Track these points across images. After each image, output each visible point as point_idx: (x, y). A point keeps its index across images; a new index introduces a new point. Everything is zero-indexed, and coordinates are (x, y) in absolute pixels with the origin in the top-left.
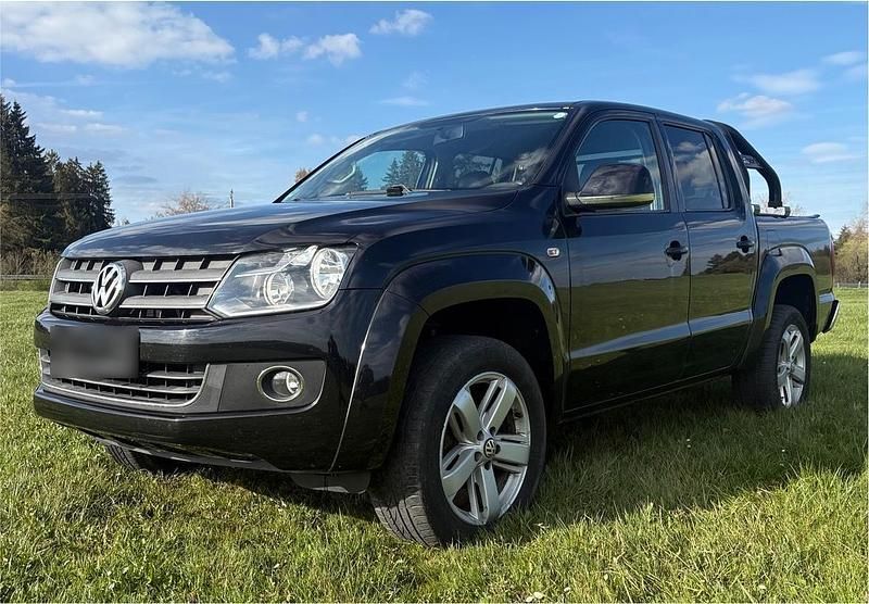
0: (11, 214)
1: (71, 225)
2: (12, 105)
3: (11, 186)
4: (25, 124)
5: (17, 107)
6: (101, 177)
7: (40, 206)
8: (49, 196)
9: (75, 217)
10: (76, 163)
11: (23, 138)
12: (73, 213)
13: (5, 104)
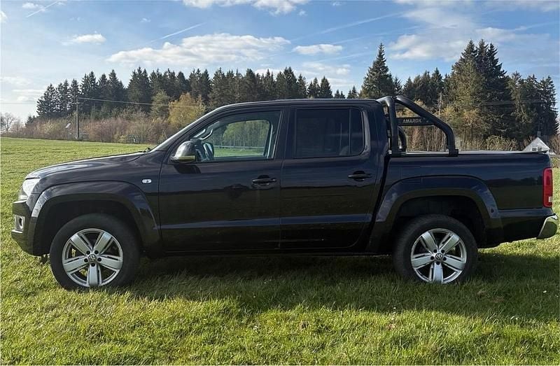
0: (480, 115)
1: (525, 120)
2: (489, 46)
3: (482, 97)
4: (496, 57)
5: (492, 47)
6: (550, 86)
7: (501, 108)
8: (507, 102)
9: (528, 115)
10: (534, 78)
11: (494, 65)
12: (528, 112)
13: (485, 46)
